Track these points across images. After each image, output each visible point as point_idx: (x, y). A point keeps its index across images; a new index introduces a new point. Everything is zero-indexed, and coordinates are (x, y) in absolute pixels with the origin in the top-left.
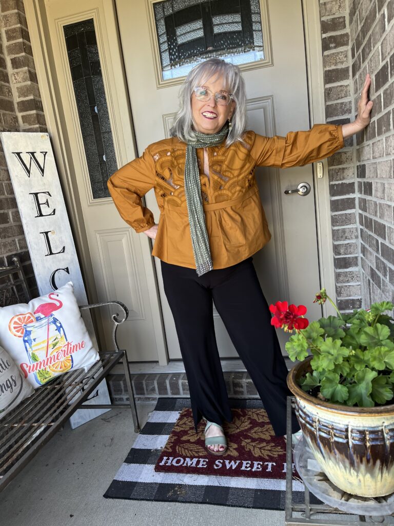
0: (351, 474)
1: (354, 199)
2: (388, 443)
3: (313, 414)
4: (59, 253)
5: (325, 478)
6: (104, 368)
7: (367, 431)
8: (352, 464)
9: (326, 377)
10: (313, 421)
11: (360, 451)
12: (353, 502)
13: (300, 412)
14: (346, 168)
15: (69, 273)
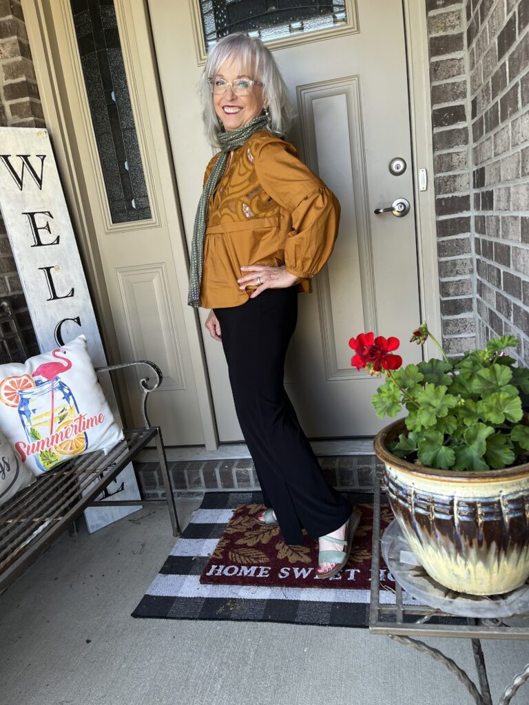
0: (457, 563)
1: (469, 218)
2: (507, 519)
3: (407, 486)
4: (67, 297)
5: (422, 572)
6: (129, 449)
7: (479, 503)
8: (458, 548)
9: (425, 437)
10: (407, 495)
11: (469, 529)
12: (459, 601)
13: (391, 485)
14: (459, 175)
15: (80, 325)
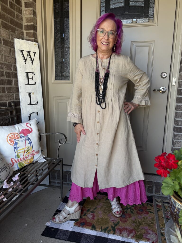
4: (35, 104)
15: (38, 115)
